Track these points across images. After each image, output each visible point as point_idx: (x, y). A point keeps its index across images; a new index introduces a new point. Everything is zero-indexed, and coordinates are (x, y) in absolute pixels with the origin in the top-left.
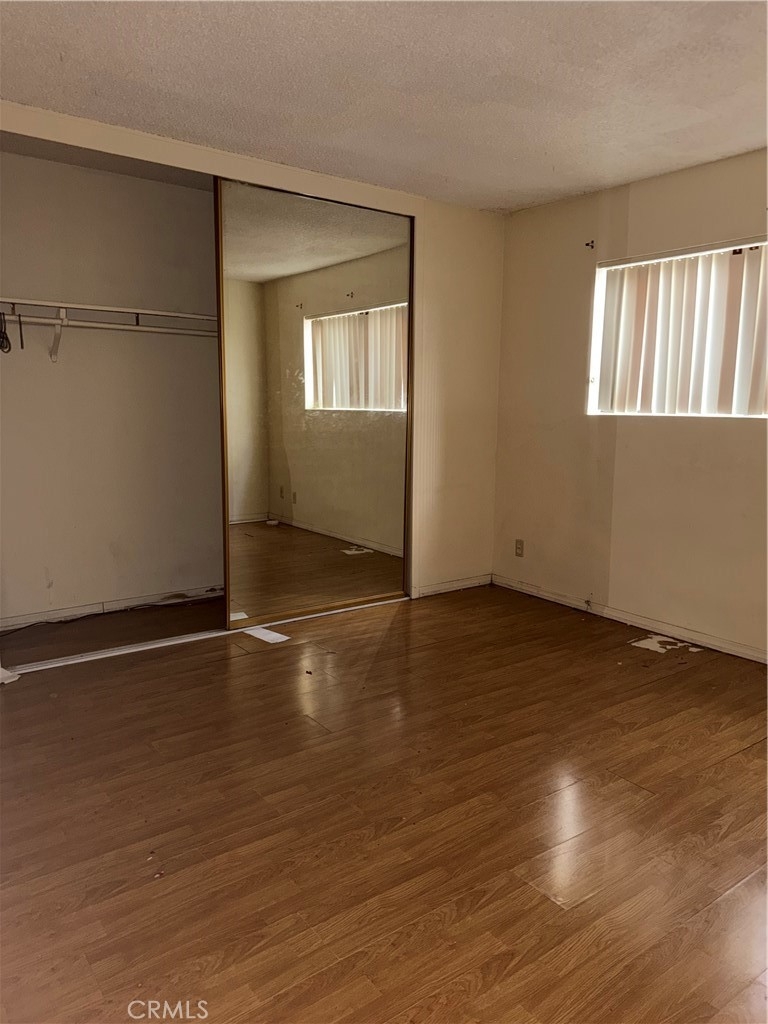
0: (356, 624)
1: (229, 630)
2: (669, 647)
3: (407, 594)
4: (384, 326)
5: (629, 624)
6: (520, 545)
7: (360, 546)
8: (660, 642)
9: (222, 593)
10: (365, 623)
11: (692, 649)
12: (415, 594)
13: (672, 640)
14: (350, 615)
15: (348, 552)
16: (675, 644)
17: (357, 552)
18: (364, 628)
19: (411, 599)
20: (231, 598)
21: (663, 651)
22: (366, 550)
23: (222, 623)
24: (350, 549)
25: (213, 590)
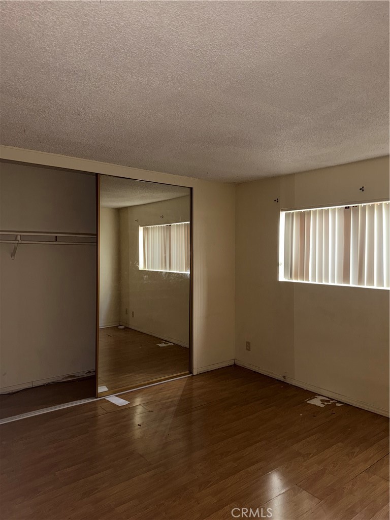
0: (164, 393)
1: (97, 398)
2: (326, 403)
3: (191, 372)
4: (179, 232)
5: (305, 389)
6: (248, 344)
7: (166, 341)
8: (321, 400)
9: (94, 374)
10: (169, 392)
11: (338, 405)
12: (195, 373)
13: (327, 399)
14: (161, 386)
15: (160, 345)
16: (329, 401)
17: (165, 345)
18: (168, 395)
19: (193, 375)
20: (99, 377)
21: (322, 406)
22: (170, 344)
23: (94, 393)
24: (161, 343)
25: (89, 372)
